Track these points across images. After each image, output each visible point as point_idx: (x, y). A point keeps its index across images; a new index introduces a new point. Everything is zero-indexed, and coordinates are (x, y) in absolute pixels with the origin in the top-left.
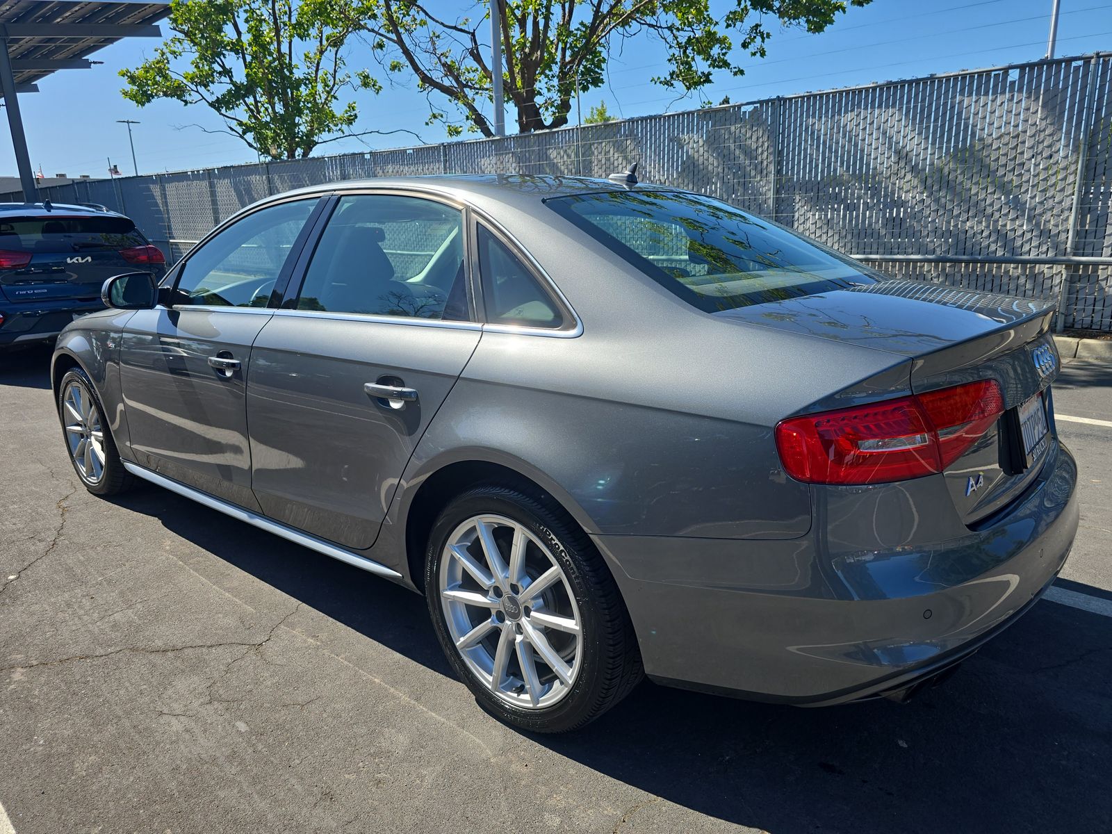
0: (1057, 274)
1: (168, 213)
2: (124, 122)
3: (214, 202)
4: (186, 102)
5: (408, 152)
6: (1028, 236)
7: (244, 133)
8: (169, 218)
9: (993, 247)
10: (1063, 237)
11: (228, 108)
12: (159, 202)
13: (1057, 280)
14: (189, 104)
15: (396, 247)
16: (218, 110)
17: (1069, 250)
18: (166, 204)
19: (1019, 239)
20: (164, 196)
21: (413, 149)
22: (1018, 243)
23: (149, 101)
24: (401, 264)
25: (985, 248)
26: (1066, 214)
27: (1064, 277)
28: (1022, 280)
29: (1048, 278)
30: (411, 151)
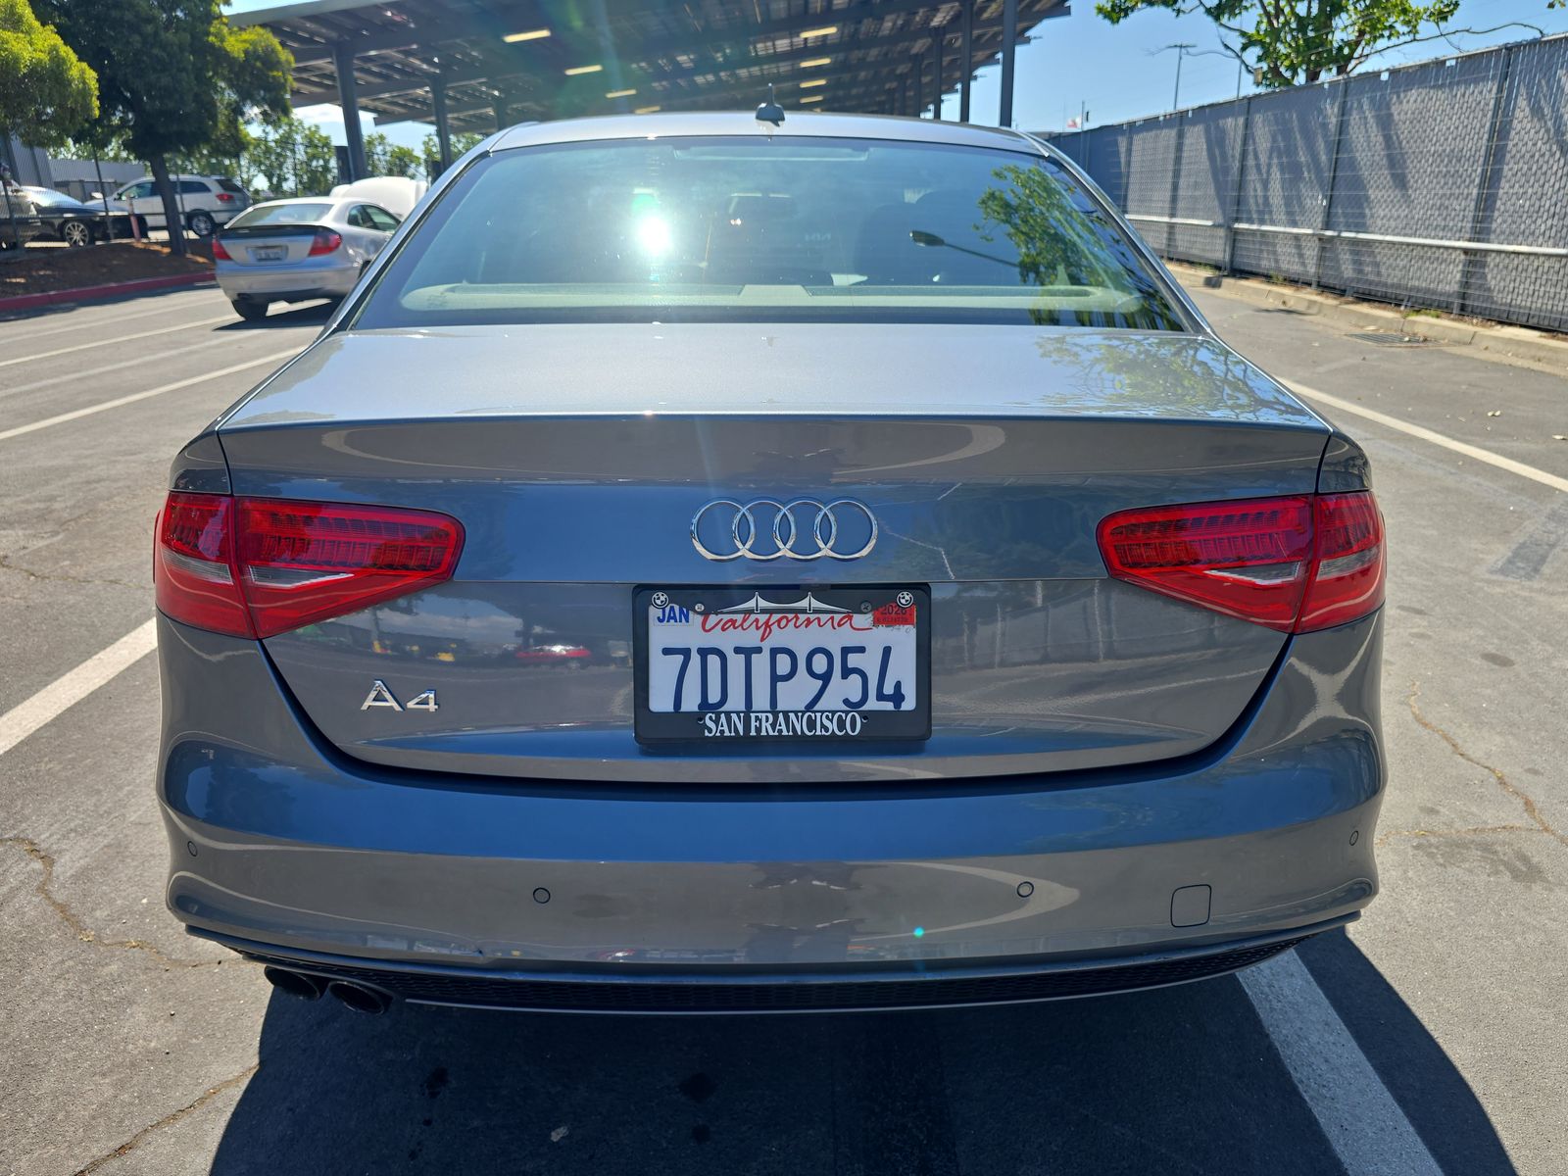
1: (1128, 177)
2: (1176, 46)
3: (1178, 160)
4: (1179, 11)
5: (1448, 64)
7: (1244, 48)
8: (1128, 183)
11: (1233, 14)
12: (1123, 160)
14: (1181, 14)
15: (1390, 230)
16: (1217, 18)
18: (1128, 163)
20: (1129, 151)
21: (1457, 58)
23: (1126, 15)
24: (1389, 259)
30: (1453, 62)
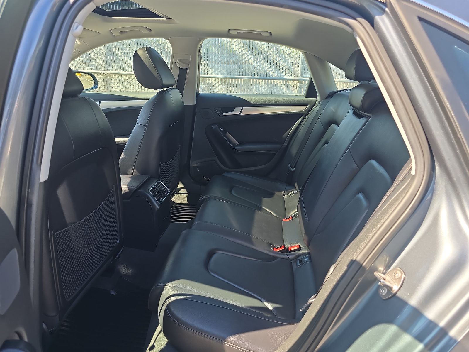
0: (295, 85)
6: (284, 68)
9: (271, 73)
10: (297, 69)
13: (295, 87)
17: (299, 75)
19: (281, 70)
22: (281, 71)
25: (268, 73)
26: (298, 59)
27: (298, 86)
28: (283, 87)
29: (292, 87)
